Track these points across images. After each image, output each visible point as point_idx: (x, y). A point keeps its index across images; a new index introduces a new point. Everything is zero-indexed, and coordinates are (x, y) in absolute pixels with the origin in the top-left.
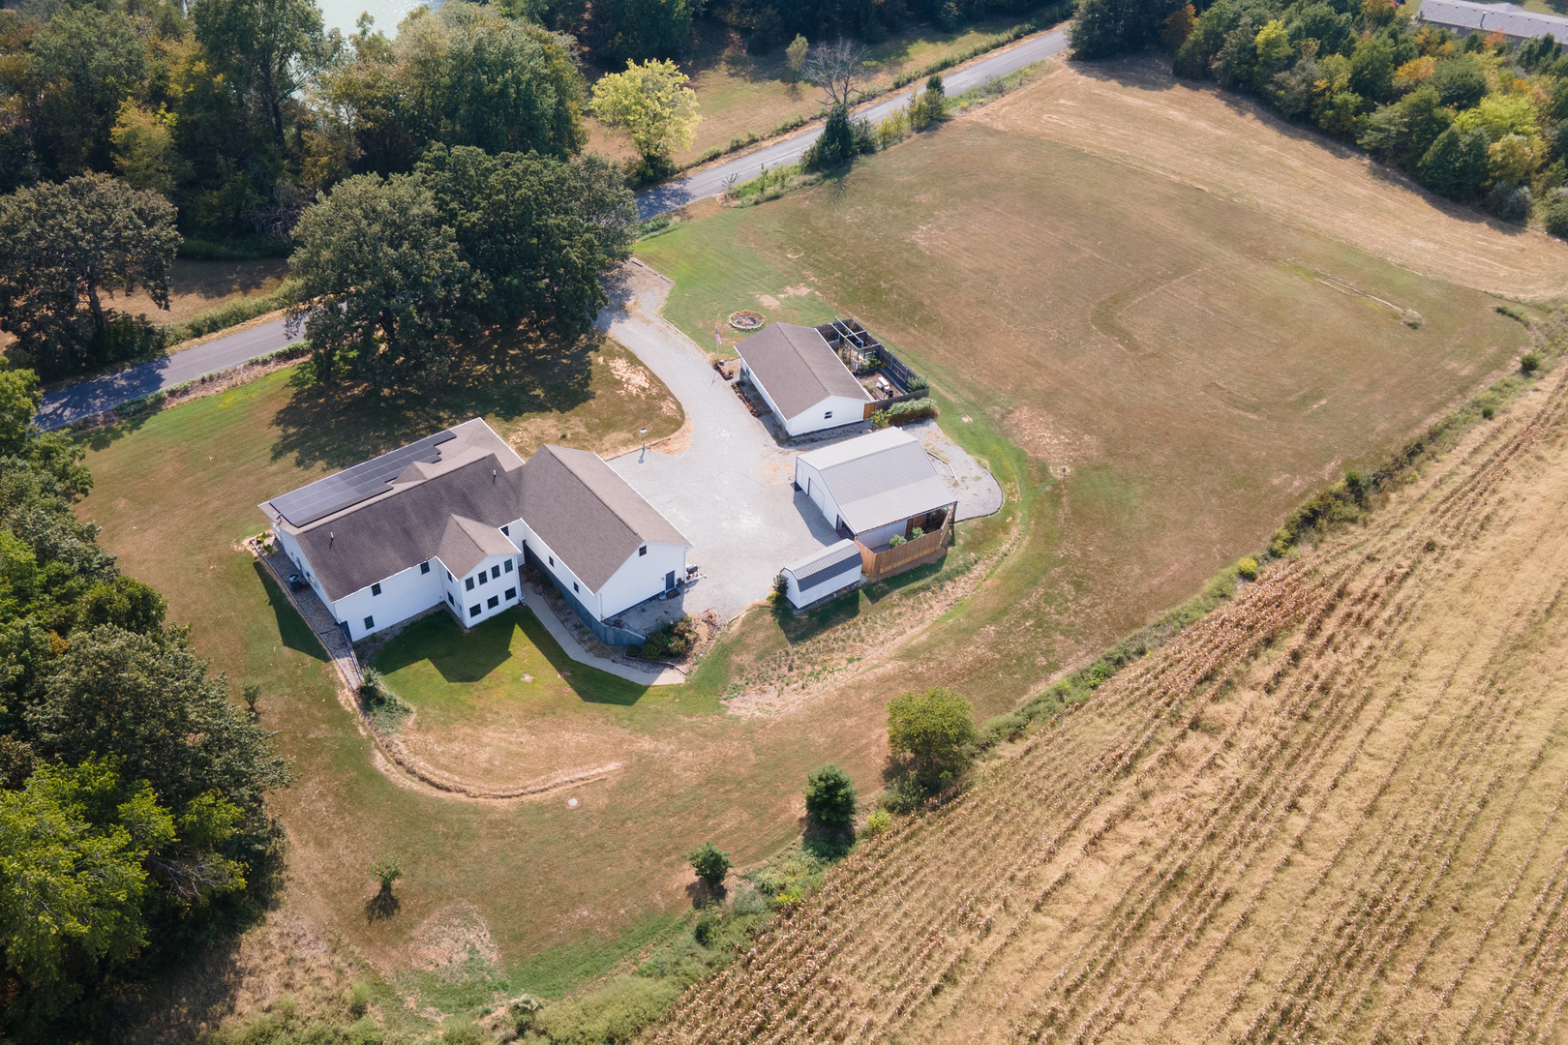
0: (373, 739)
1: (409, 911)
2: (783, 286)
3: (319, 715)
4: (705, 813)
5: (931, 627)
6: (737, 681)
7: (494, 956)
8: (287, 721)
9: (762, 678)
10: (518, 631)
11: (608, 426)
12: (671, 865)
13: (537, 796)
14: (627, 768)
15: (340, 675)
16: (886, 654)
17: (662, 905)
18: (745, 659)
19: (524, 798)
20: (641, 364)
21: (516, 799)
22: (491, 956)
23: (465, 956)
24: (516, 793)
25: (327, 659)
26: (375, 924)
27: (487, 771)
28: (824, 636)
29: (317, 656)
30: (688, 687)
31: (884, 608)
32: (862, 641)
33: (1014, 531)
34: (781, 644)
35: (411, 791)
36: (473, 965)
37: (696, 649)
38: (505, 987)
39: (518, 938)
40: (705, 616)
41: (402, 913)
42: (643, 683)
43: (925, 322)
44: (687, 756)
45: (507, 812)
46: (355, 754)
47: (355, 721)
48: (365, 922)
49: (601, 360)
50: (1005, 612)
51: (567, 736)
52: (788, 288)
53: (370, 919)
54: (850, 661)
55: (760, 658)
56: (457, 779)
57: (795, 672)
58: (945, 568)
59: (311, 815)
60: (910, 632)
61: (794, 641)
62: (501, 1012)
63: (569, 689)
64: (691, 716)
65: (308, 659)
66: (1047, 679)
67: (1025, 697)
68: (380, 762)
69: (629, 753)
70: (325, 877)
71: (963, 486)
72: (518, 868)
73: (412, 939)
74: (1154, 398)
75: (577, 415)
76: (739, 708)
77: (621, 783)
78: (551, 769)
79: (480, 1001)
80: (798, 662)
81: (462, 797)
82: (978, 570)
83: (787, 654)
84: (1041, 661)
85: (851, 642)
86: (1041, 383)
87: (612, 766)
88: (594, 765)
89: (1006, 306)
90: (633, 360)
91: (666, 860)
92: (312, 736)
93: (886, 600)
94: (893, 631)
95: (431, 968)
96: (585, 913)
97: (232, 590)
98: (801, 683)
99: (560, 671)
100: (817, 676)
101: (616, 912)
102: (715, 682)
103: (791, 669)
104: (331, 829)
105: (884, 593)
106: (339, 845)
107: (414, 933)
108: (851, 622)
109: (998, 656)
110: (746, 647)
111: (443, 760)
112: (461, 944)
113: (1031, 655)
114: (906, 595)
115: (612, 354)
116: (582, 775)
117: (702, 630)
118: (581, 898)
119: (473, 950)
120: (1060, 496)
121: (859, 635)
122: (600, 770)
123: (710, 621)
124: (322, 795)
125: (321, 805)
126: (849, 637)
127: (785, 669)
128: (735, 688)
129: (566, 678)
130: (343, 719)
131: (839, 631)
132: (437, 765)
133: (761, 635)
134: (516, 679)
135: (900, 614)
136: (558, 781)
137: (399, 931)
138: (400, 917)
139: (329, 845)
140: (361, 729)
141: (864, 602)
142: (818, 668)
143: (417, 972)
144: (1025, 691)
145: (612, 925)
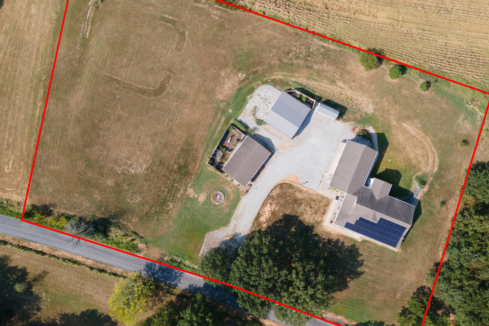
0: (431, 176)
1: (463, 137)
2: (191, 199)
3: (433, 190)
4: (406, 99)
5: (320, 82)
6: (364, 115)
7: (462, 115)
8: (439, 195)
9: (359, 110)
10: (378, 173)
11: (296, 201)
12: (424, 97)
13: (422, 134)
14: (403, 122)
15: (421, 195)
16: (335, 87)
17: (434, 93)
18: (358, 116)
19: (424, 136)
20: (259, 213)
21: (425, 137)
22: (462, 116)
23: (465, 121)
24: (424, 138)
25: (420, 201)
26: (469, 141)
27: (423, 148)
28: (340, 103)
29: (420, 204)
30: (372, 125)
31: (321, 94)
32: (334, 95)
33: (273, 77)
34: (349, 111)
35: (438, 158)
36: (466, 118)
37: (362, 128)
38: (466, 110)
39: (456, 114)
40: (354, 131)
41: (464, 138)
42: (376, 135)
43: (189, 144)
44: (392, 112)
45: (430, 137)
46: (438, 176)
47: (430, 182)
48: (470, 143)
49: (264, 226)
50: (308, 67)
51: (401, 140)
52: (191, 196)
53: (469, 143)
54: (342, 94)
55: (355, 113)
56: (429, 152)
57: (353, 104)
58: (300, 87)
59: (456, 172)
60: (324, 86)
61: (346, 108)
62: (472, 107)
63: (387, 149)
64: (379, 119)
65: (422, 205)
66: (328, 46)
67: (337, 49)
68: (436, 169)
69: (399, 124)
70: (466, 158)
71: (265, 97)
72: (442, 125)
73: (468, 133)
74: (194, 63)
75: (297, 212)
76: (370, 110)
77: (408, 120)
78: (414, 136)
79: (472, 112)
80: (350, 105)
81: (432, 148)
82: (293, 79)
83: (350, 108)
84: (322, 50)
85: (336, 97)
86: (202, 97)
87: (405, 125)
88: (407, 129)
89: (168, 124)
90: (259, 215)
91: (423, 99)
92: (439, 187)
93: (319, 95)
94: (327, 89)
95: (471, 125)
96: (444, 105)
97: (413, 240)
98: (355, 101)
99: (384, 155)
100: (351, 99)
101: (440, 100)
102: (367, 119)
103: (353, 106)
104: (456, 165)
105: (318, 97)
106: (458, 161)
107: (466, 133)
108: (332, 100)
109: (325, 61)
110: (355, 118)
111: (426, 158)
112: (463, 123)
113: (321, 54)
114: (314, 91)
115: (260, 224)
116: (411, 129)
117: (357, 130)
118: (442, 108)
119: (463, 120)
120: (253, 72)
121: (333, 96)
122: (408, 127)
123: (354, 129)
124: (451, 173)
125: (453, 172)
126: (336, 98)
127: (354, 107)
128: (365, 114)
129: (385, 152)
130: (431, 185)
131: (336, 101)
132: (428, 158)
133: (350, 116)
134: (392, 162)
135: (320, 90)
136: (416, 133)
137: (468, 136)
138: (465, 138)
139: (460, 163)
140: (430, 180)
141: (323, 100)
142: (348, 100)
143: (473, 127)
144: (334, 50)
145: (443, 99)
